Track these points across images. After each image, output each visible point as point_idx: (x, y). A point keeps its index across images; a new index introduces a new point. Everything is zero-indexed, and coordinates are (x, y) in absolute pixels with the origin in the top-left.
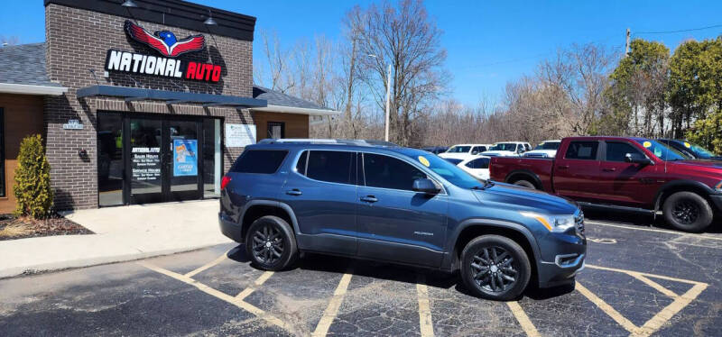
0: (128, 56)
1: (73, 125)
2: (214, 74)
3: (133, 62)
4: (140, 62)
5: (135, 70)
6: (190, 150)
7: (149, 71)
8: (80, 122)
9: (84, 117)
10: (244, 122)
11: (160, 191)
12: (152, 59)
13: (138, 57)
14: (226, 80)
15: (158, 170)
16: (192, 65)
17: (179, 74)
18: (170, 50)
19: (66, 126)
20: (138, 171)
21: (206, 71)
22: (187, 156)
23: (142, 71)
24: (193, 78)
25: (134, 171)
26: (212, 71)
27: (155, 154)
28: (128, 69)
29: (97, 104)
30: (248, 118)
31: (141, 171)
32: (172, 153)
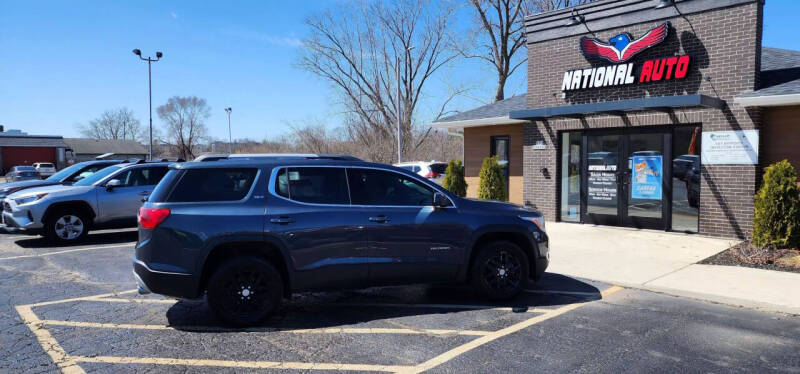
0: (578, 73)
1: (539, 146)
2: (679, 67)
3: (583, 77)
4: (590, 77)
5: (584, 86)
6: (653, 168)
7: (598, 84)
8: (545, 143)
9: (548, 139)
10: (736, 127)
11: (616, 213)
12: (601, 70)
13: (587, 73)
14: (704, 72)
15: (615, 190)
16: (648, 64)
17: (630, 80)
18: (620, 55)
19: (535, 147)
20: (594, 189)
21: (666, 67)
22: (648, 176)
23: (591, 86)
24: (648, 80)
25: (590, 189)
26: (675, 66)
27: (611, 172)
28: (578, 87)
29: (557, 125)
30: (744, 119)
31: (598, 190)
32: (631, 171)
